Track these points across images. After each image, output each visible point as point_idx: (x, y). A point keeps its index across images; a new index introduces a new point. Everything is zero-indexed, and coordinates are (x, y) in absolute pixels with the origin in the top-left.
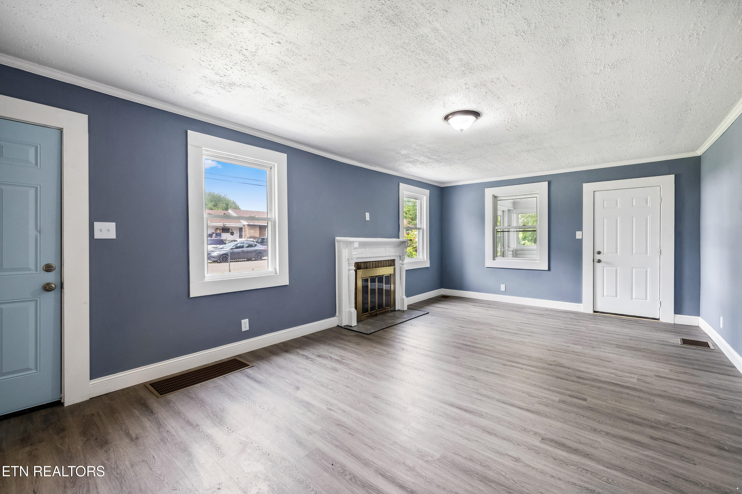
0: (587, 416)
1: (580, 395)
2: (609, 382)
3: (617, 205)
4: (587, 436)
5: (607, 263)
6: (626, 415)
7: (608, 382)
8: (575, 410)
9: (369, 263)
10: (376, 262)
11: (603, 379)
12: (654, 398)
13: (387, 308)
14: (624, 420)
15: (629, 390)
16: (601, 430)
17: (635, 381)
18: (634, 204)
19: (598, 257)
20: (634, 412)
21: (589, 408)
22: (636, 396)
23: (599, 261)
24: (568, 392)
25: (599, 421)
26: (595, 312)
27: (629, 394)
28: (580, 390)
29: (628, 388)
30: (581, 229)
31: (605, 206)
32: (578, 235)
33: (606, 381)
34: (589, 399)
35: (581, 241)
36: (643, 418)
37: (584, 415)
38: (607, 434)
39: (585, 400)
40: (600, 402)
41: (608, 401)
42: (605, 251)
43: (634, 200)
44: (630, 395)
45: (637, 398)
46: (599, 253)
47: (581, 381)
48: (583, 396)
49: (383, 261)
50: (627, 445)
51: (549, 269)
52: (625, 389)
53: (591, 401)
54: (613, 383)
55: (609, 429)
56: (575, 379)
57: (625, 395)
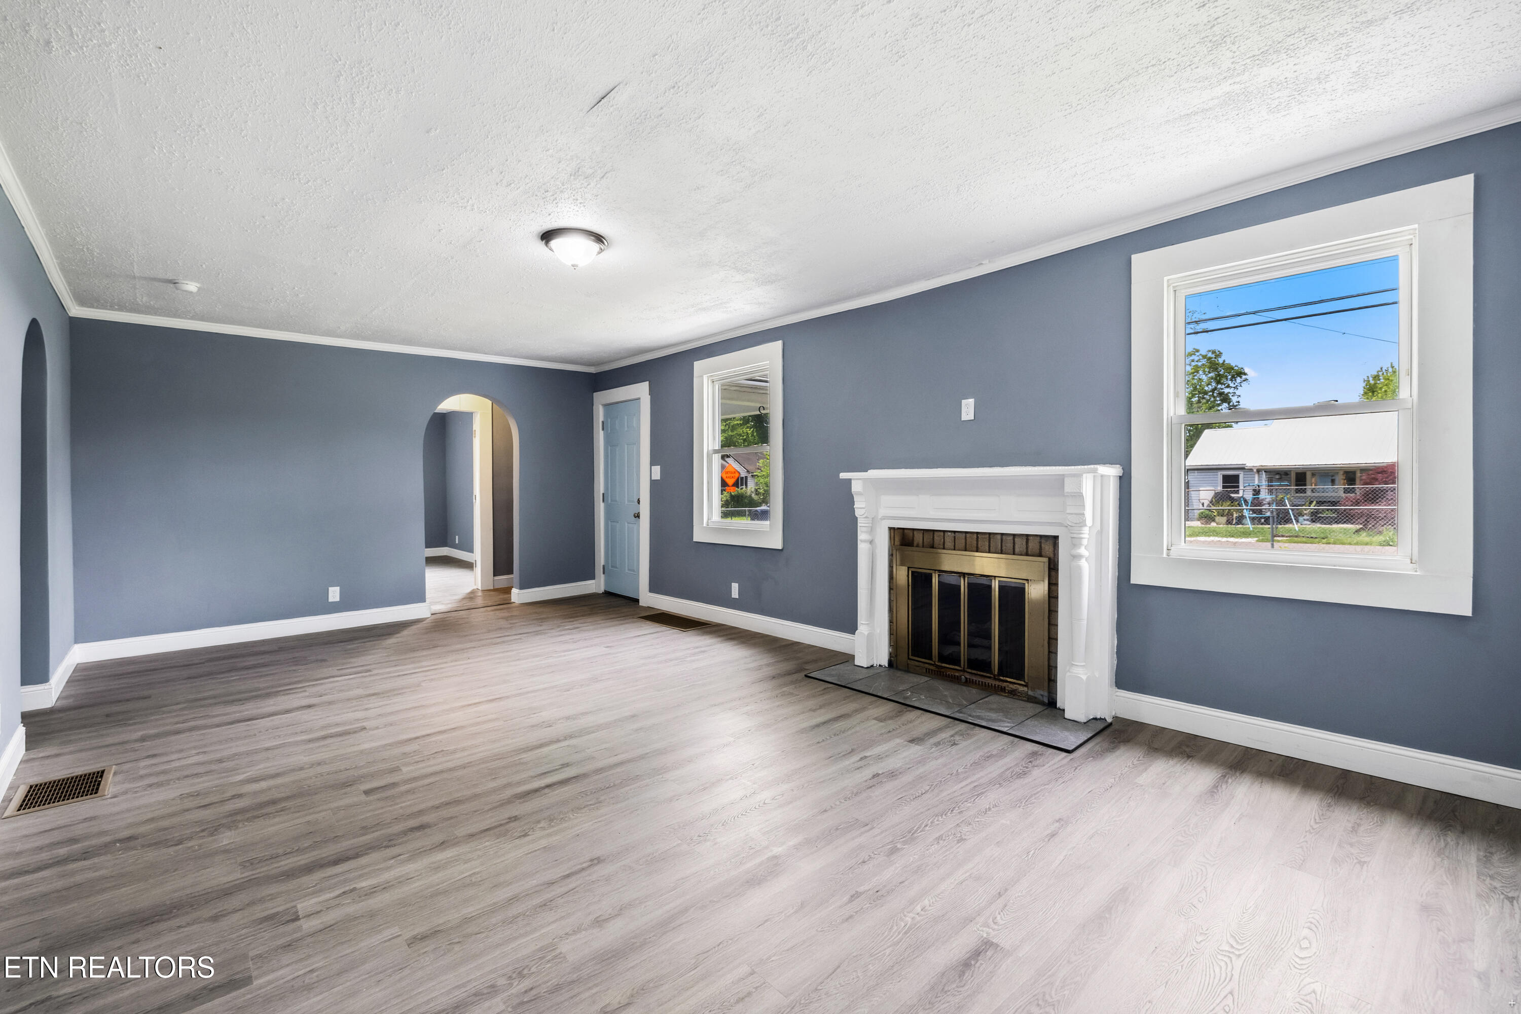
0: (342, 773)
1: (384, 795)
2: (357, 856)
4: (322, 754)
6: (288, 807)
7: (362, 855)
8: (365, 771)
9: (942, 534)
10: (968, 535)
11: (375, 856)
12: (243, 876)
13: (1009, 680)
14: (287, 798)
15: (303, 862)
16: (311, 767)
17: (303, 906)
20: (277, 820)
21: (349, 784)
22: (283, 858)
24: (403, 788)
25: (322, 776)
27: (300, 851)
28: (392, 803)
29: (309, 869)
33: (367, 854)
34: (363, 798)
36: (259, 817)
37: (348, 771)
38: (301, 769)
39: (367, 793)
40: (341, 803)
41: (330, 811)
44: (297, 850)
45: (281, 851)
47: (412, 823)
48: (376, 797)
49: (999, 537)
50: (272, 771)
52: (313, 859)
53: (354, 797)
54: (348, 859)
55: (302, 775)
56: (425, 819)
57: (306, 845)
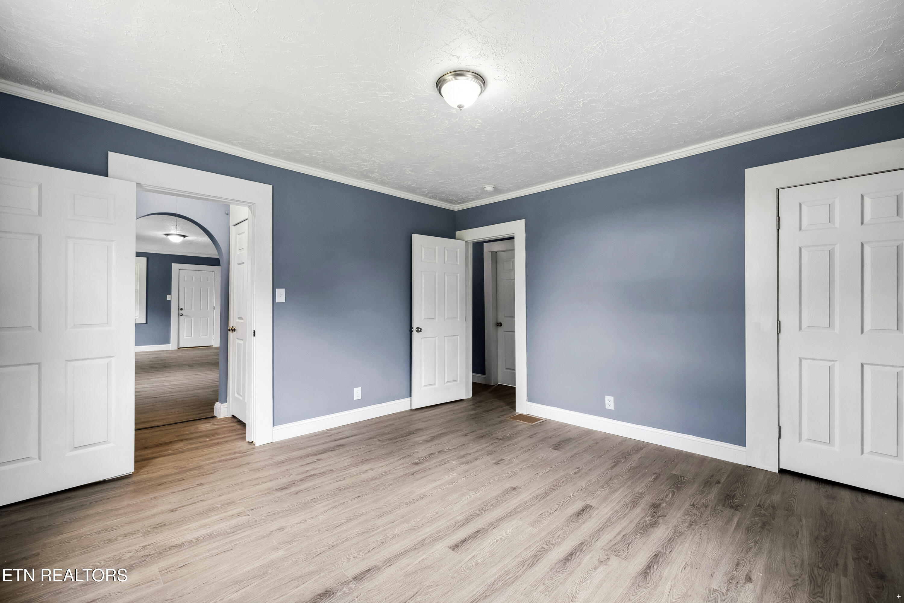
3: (192, 280)
5: (186, 316)
18: (202, 280)
19: (181, 312)
23: (182, 315)
26: (178, 348)
30: (170, 294)
31: (186, 280)
32: (168, 298)
35: (170, 302)
42: (185, 308)
43: (202, 278)
46: (182, 309)
51: (147, 323)
